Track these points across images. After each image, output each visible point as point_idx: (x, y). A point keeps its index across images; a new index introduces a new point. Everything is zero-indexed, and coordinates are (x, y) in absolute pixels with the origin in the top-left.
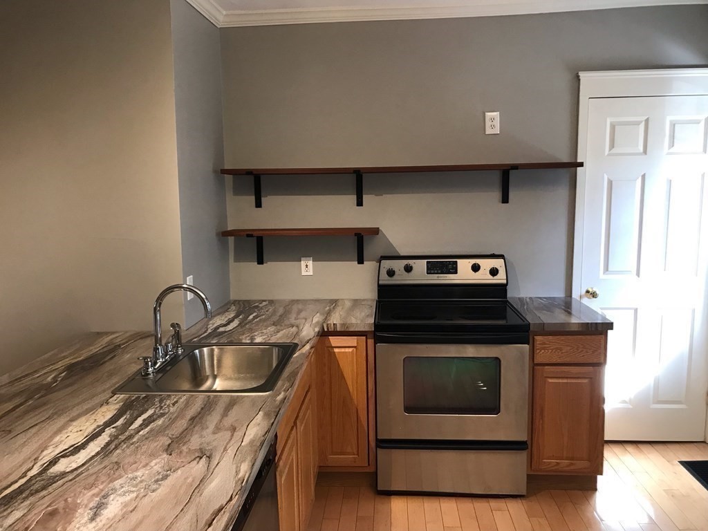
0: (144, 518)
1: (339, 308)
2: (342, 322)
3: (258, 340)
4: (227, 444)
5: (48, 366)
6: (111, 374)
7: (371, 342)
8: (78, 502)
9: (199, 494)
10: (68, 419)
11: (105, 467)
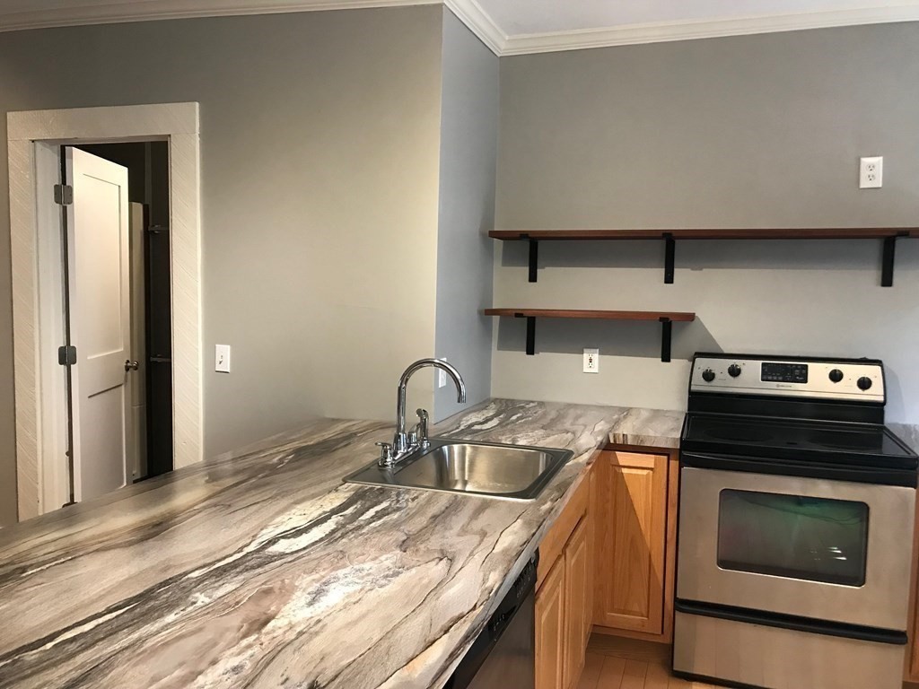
0: (369, 612)
1: (633, 418)
2: (635, 434)
3: (521, 442)
4: (475, 549)
5: (276, 447)
6: (344, 462)
7: (674, 464)
8: (296, 584)
9: (435, 598)
10: (292, 501)
11: (328, 554)
